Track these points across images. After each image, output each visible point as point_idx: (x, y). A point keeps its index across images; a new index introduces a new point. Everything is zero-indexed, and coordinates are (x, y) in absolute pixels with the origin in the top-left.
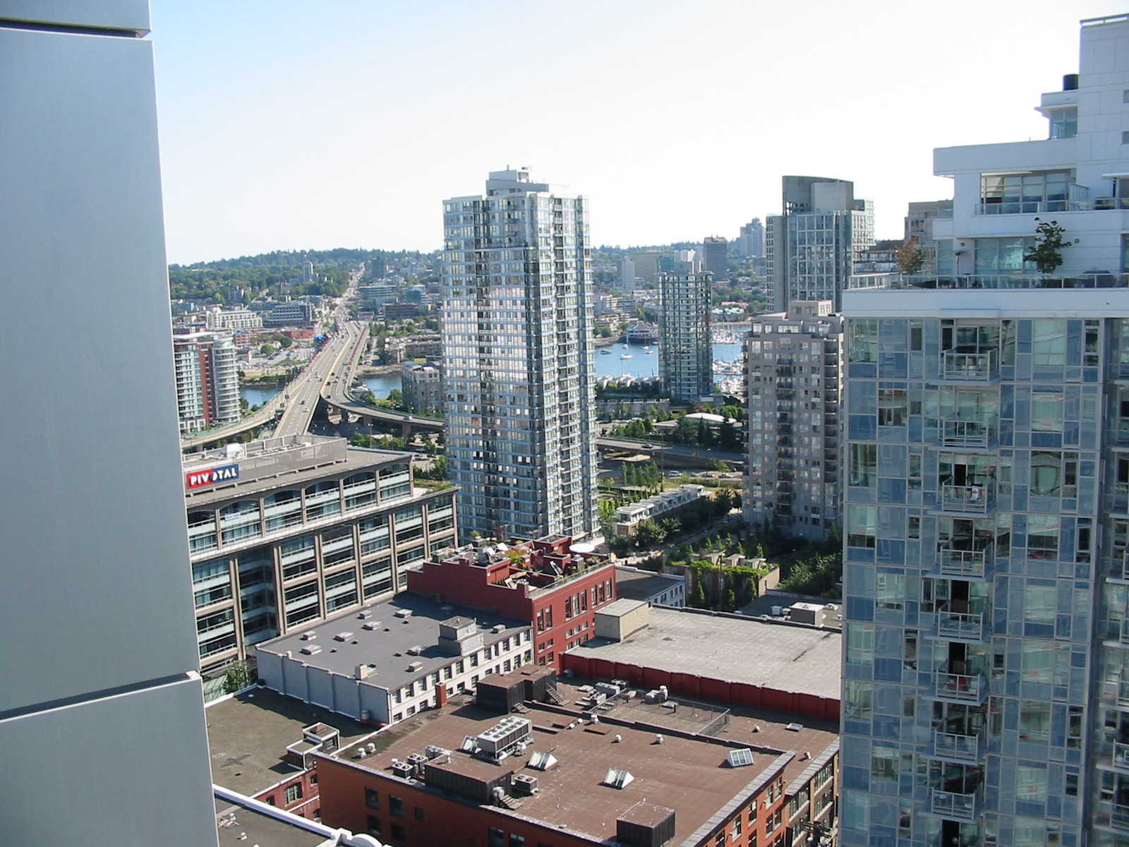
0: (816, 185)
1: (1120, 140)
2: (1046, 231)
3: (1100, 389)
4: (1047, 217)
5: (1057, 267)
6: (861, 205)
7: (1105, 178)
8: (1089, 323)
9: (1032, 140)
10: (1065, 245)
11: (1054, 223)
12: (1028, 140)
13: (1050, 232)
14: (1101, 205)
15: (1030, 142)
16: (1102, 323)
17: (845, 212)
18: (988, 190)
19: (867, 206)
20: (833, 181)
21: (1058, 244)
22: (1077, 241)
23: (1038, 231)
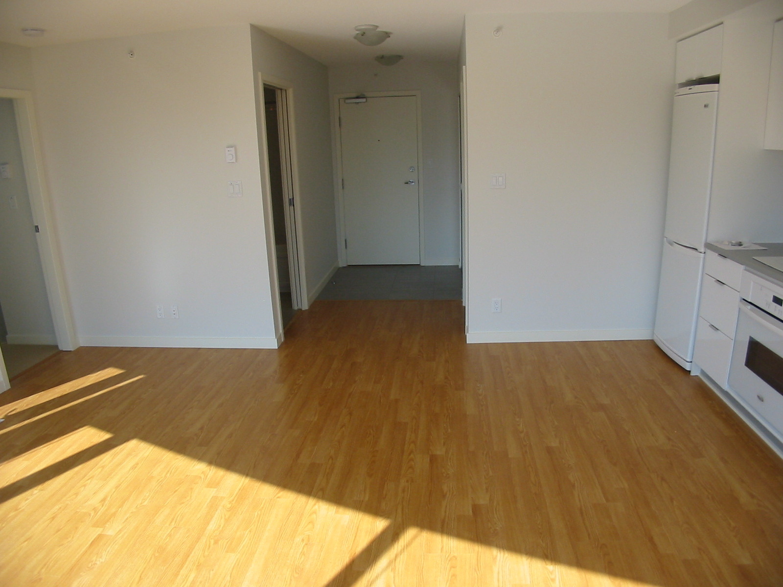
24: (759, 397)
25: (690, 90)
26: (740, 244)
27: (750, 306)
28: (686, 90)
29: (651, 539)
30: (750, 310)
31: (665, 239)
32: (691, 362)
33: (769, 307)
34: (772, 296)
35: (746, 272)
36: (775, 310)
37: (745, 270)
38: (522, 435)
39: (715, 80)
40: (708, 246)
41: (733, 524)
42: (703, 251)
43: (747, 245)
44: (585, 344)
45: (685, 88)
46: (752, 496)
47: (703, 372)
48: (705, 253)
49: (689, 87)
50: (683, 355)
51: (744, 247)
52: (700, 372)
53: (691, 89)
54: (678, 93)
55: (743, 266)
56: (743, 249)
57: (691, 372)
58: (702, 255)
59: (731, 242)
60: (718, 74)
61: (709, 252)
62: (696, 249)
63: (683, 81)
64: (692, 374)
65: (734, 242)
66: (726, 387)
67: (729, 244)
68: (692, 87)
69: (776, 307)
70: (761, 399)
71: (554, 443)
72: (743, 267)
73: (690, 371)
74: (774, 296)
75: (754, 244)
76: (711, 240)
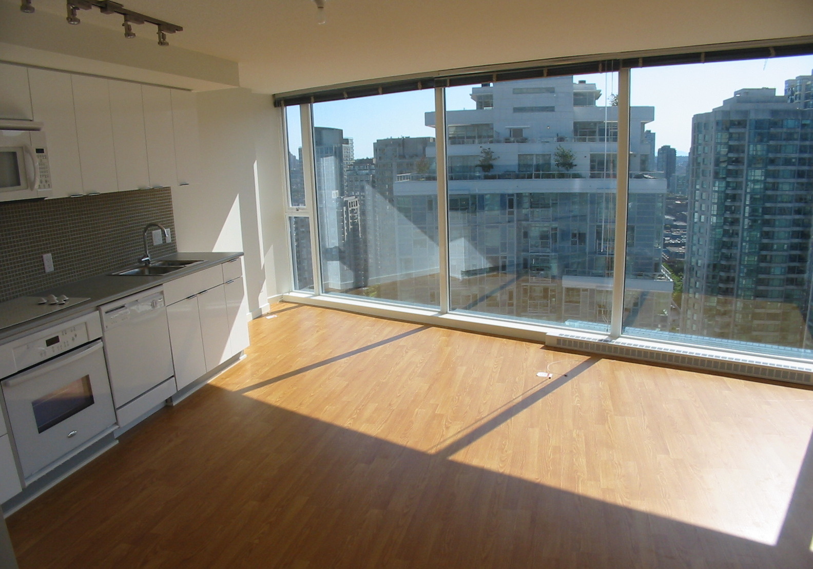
0: (324, 132)
1: (512, 111)
2: (485, 152)
3: (515, 226)
4: (486, 146)
5: (491, 170)
6: (347, 141)
7: (507, 128)
8: (509, 195)
9: (465, 109)
10: (494, 159)
11: (489, 149)
12: (463, 109)
13: (487, 153)
14: (507, 141)
15: (464, 111)
16: (515, 195)
17: (339, 145)
18: (450, 133)
19: (350, 142)
20: (333, 129)
21: (490, 159)
22: (499, 157)
23: (482, 153)
36: (54, 351)
70: (71, 436)
74: (47, 341)
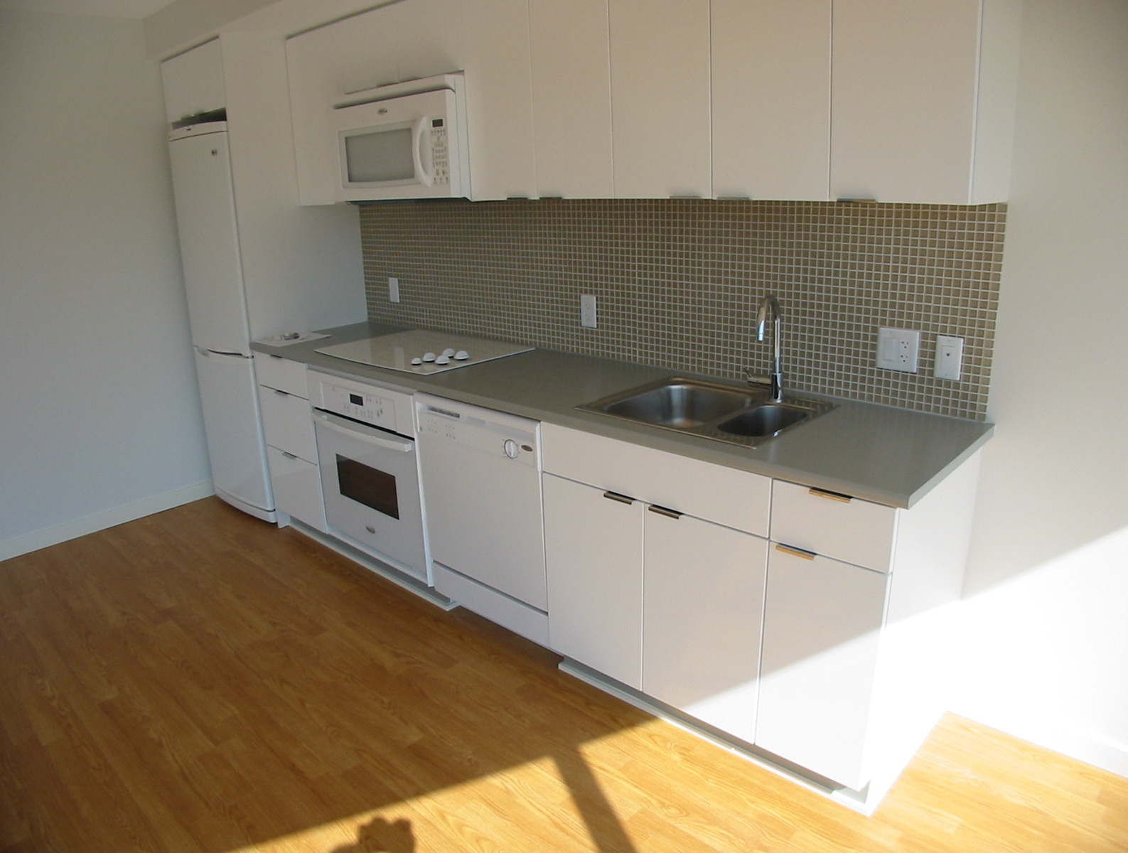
24: (368, 529)
25: (189, 131)
26: (296, 336)
27: (326, 416)
28: (183, 131)
29: (293, 767)
30: (328, 420)
31: (196, 348)
32: (274, 510)
33: (349, 411)
34: (349, 396)
35: (310, 371)
36: (357, 413)
37: (309, 369)
38: (54, 703)
39: (220, 116)
40: (255, 346)
41: (386, 700)
42: (249, 354)
43: (305, 335)
44: (116, 530)
45: (180, 129)
46: (398, 655)
47: (294, 520)
48: (253, 357)
49: (186, 128)
50: (262, 504)
51: (302, 339)
52: (289, 519)
53: (189, 129)
54: (173, 136)
55: (304, 364)
56: (302, 341)
57: (279, 524)
58: (250, 360)
59: (284, 336)
60: (223, 107)
61: (257, 354)
62: (241, 355)
63: (178, 119)
64: (280, 526)
65: (287, 335)
66: (326, 530)
67: (282, 339)
68: (191, 127)
69: (356, 408)
70: (371, 531)
71: (110, 694)
72: (304, 366)
73: (277, 523)
74: (351, 395)
75: (314, 332)
76: (257, 337)
